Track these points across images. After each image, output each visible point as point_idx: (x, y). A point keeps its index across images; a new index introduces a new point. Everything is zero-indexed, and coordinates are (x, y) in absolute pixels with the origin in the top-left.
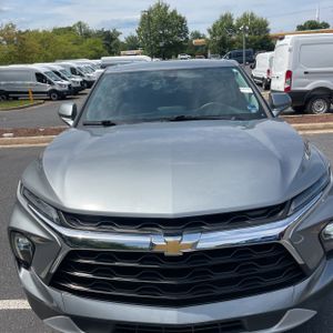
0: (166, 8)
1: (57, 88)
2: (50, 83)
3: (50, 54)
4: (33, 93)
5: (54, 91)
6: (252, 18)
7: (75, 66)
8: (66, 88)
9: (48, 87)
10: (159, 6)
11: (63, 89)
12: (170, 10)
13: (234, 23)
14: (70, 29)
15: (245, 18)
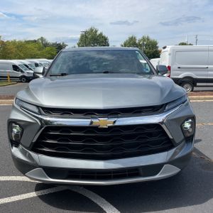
0: (96, 31)
1: (26, 75)
2: (22, 71)
3: (22, 55)
4: (10, 77)
5: (24, 76)
6: (148, 39)
7: (38, 62)
8: (32, 75)
9: (20, 74)
10: (92, 30)
11: (30, 75)
12: (98, 33)
13: (137, 42)
14: (35, 41)
15: (144, 39)
